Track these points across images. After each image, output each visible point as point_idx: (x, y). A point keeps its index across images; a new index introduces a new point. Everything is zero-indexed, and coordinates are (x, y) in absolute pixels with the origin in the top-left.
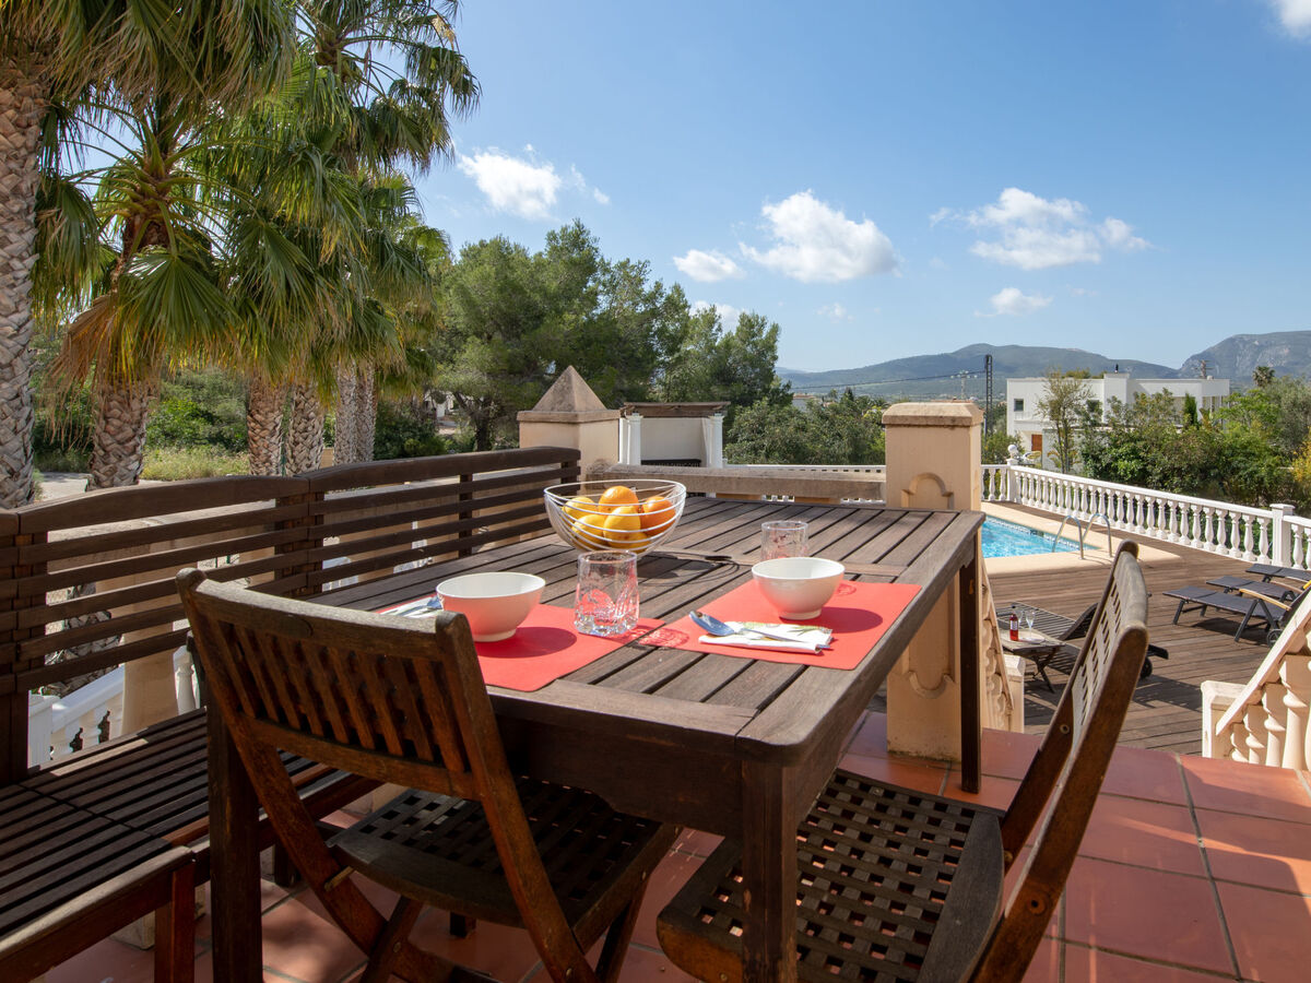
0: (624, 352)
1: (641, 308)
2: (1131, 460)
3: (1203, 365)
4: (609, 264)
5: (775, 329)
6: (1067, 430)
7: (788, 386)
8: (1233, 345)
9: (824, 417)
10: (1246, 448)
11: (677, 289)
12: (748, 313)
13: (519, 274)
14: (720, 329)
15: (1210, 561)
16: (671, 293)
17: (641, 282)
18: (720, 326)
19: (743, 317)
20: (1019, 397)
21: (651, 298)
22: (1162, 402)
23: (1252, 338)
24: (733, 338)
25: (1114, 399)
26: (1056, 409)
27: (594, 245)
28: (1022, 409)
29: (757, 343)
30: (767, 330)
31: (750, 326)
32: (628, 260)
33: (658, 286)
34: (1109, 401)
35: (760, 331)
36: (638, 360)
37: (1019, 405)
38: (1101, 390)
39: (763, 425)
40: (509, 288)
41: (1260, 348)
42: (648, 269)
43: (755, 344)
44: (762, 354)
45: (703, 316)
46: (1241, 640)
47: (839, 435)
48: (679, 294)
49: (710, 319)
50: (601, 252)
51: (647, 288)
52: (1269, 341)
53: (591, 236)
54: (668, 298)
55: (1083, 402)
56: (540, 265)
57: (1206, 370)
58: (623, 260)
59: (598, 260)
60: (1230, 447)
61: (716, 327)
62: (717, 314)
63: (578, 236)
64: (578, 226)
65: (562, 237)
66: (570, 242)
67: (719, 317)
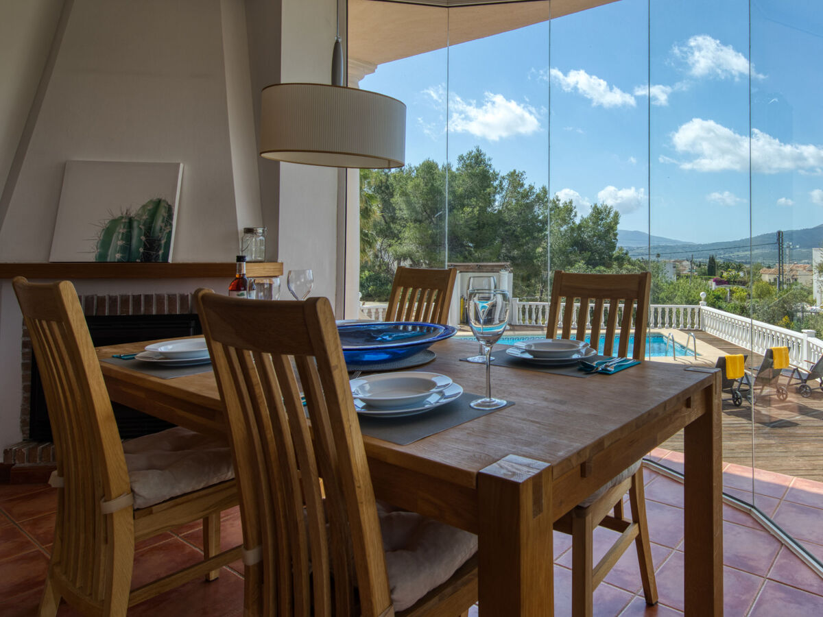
0: (506, 231)
4: (499, 174)
5: (617, 215)
11: (545, 190)
12: (600, 205)
13: (440, 183)
14: (576, 215)
16: (539, 192)
17: (521, 185)
18: (576, 213)
19: (596, 209)
21: (527, 195)
24: (587, 221)
27: (489, 163)
29: (604, 225)
30: (612, 215)
31: (599, 213)
32: (515, 171)
33: (531, 188)
35: (606, 217)
36: (516, 236)
42: (525, 176)
44: (607, 232)
45: (565, 206)
48: (545, 193)
49: (569, 209)
50: (493, 167)
51: (526, 188)
53: (487, 157)
56: (456, 176)
58: (512, 171)
59: (491, 171)
61: (573, 214)
62: (573, 205)
63: (478, 157)
64: (478, 151)
65: (468, 159)
66: (473, 161)
67: (575, 208)
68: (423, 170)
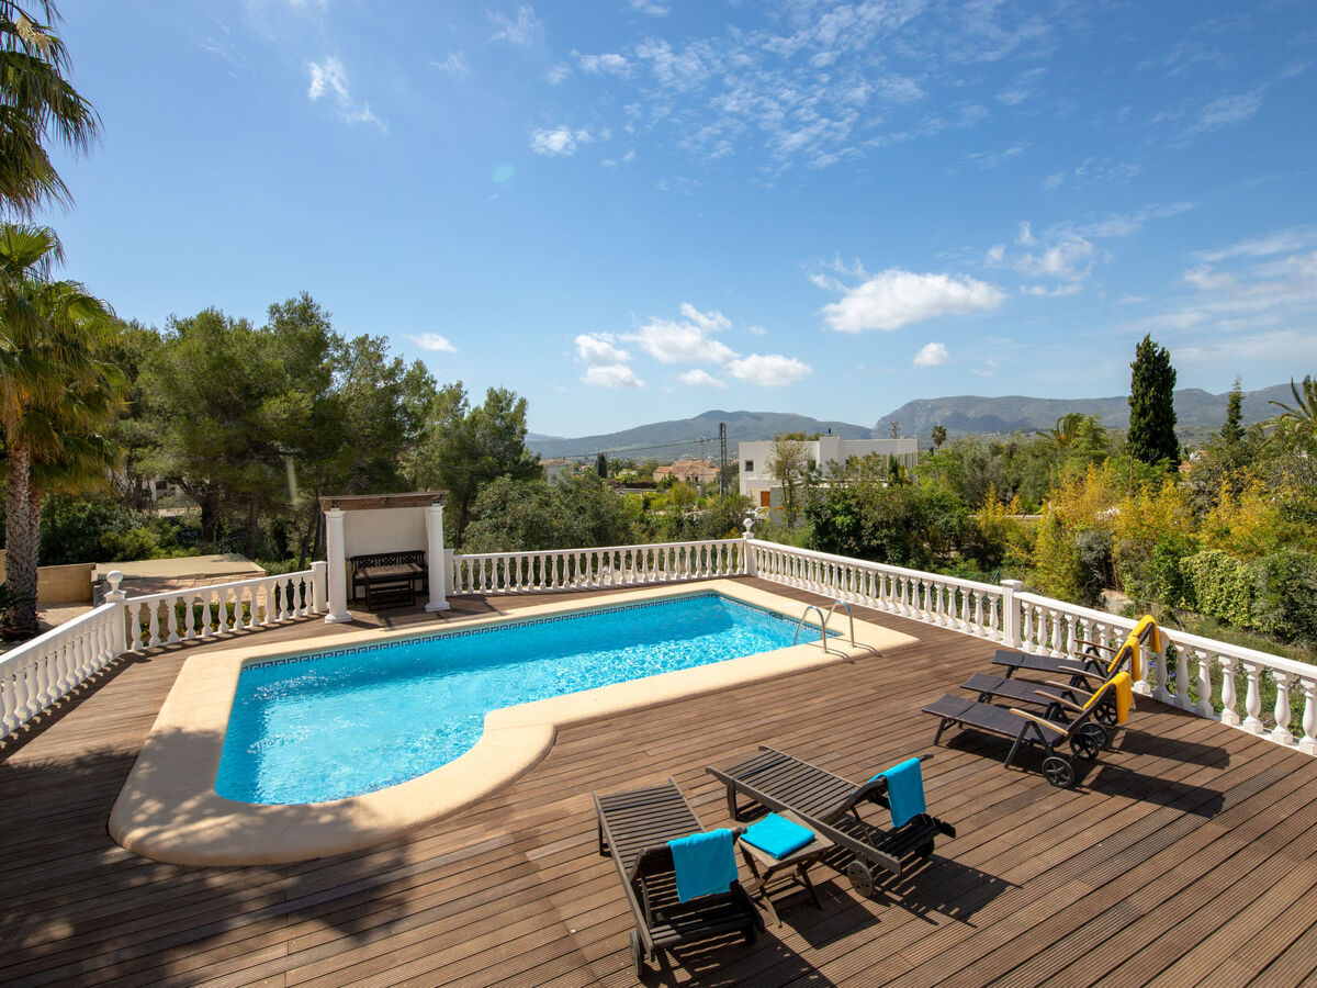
1: (381, 384)
2: (846, 516)
3: (892, 426)
4: (342, 340)
5: (523, 403)
6: (792, 487)
7: (538, 458)
8: (913, 408)
9: (567, 491)
10: (940, 501)
11: (419, 365)
12: (497, 388)
13: (235, 350)
14: (466, 405)
15: (945, 639)
16: (412, 369)
17: (380, 358)
18: (466, 401)
19: (491, 393)
20: (749, 459)
21: (391, 374)
22: (871, 463)
23: (926, 402)
24: (481, 413)
25: (832, 461)
26: (782, 469)
27: (326, 321)
28: (752, 469)
29: (504, 417)
30: (516, 403)
31: (497, 400)
32: (367, 336)
33: (399, 362)
34: (828, 463)
35: (509, 405)
37: (750, 466)
38: (816, 451)
39: (504, 502)
40: (224, 363)
41: (933, 410)
42: (386, 345)
43: (503, 418)
44: (510, 427)
45: (448, 391)
46: (1010, 767)
47: (583, 508)
48: (421, 371)
49: (456, 395)
50: (333, 327)
51: (388, 363)
52: (937, 405)
53: (322, 311)
54: (409, 374)
55: (805, 463)
56: (261, 340)
57: (895, 432)
58: (361, 335)
59: (329, 335)
60: (927, 500)
61: (462, 402)
62: (463, 389)
63: (306, 310)
64: (306, 300)
65: (288, 311)
66: (296, 316)
67: (466, 393)
68: (201, 328)
